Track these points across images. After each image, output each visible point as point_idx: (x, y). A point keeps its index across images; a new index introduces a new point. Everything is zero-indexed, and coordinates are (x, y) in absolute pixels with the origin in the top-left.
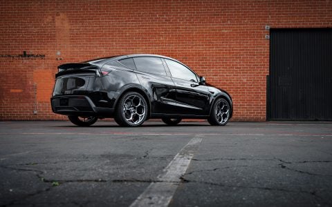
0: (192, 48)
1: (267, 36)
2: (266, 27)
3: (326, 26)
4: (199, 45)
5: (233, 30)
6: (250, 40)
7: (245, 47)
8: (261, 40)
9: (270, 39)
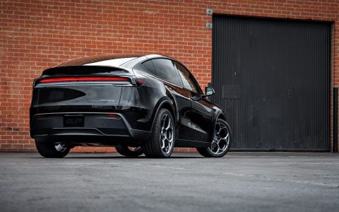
0: (98, 34)
1: (209, 25)
2: (208, 10)
3: (286, 16)
4: (110, 31)
5: (161, 11)
6: (186, 28)
7: (178, 39)
8: (200, 29)
9: (213, 30)
